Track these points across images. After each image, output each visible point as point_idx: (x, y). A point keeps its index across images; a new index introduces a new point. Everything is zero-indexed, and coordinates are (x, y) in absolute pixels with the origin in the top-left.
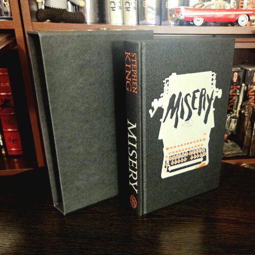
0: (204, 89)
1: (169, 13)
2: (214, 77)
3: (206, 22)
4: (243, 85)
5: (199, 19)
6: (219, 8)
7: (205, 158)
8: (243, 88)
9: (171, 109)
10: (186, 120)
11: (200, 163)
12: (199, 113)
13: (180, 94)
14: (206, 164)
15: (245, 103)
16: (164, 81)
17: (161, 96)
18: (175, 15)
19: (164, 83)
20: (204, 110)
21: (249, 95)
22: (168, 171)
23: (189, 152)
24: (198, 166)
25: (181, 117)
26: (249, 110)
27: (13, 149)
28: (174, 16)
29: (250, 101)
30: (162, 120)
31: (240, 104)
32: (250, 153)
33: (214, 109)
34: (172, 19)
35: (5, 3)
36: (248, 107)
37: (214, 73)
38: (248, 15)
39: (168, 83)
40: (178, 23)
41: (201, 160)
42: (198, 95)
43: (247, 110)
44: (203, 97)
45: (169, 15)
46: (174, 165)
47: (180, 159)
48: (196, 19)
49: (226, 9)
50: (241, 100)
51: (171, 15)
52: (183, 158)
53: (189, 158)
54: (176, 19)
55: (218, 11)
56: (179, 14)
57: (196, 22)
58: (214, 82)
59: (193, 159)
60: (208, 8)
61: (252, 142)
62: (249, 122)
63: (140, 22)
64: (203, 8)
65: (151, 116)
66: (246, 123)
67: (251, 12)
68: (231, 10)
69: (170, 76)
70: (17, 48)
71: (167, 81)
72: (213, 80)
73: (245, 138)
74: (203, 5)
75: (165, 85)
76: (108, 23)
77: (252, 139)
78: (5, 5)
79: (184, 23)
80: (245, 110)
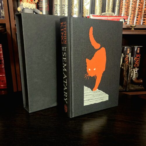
4: (122, 54)
8: (122, 56)
15: (124, 64)
21: (125, 60)
26: (126, 67)
27: (2, 86)
29: (126, 63)
31: (121, 64)
32: (127, 89)
35: (2, 12)
36: (125, 65)
38: (124, 19)
43: (125, 67)
49: (113, 16)
50: (121, 62)
55: (109, 17)
60: (104, 15)
61: (128, 83)
62: (126, 73)
64: (101, 15)
66: (124, 73)
67: (126, 18)
68: (116, 16)
70: (7, 33)
73: (124, 81)
74: (102, 14)
77: (128, 82)
78: (2, 13)
80: (123, 67)
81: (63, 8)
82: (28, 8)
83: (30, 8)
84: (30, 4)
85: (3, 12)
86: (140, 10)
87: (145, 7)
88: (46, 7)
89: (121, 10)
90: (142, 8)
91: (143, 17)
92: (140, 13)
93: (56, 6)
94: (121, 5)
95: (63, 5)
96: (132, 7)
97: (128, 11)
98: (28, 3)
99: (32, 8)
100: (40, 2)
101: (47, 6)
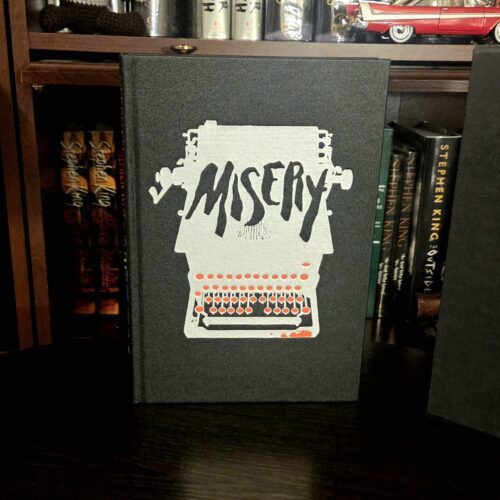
0: (298, 164)
1: (333, 16)
2: (327, 140)
3: (419, 35)
5: (401, 28)
6: (449, 5)
7: (307, 321)
9: (206, 195)
10: (248, 224)
11: (294, 327)
12: (286, 215)
13: (229, 167)
14: (314, 335)
16: (184, 135)
17: (179, 163)
18: (347, 21)
19: (186, 138)
20: (301, 209)
22: (201, 324)
23: (258, 295)
24: (288, 334)
25: (232, 214)
28: (344, 22)
30: (182, 213)
33: (330, 213)
34: (341, 30)
37: (325, 132)
39: (195, 139)
40: (354, 39)
41: (297, 321)
42: (279, 174)
44: (295, 182)
45: (333, 20)
46: (218, 315)
47: (235, 306)
48: (395, 28)
49: (466, 6)
51: (338, 21)
52: (244, 306)
53: (258, 310)
54: (348, 29)
55: (447, 11)
56: (356, 16)
57: (394, 35)
58: (328, 151)
59: (273, 315)
63: (267, 37)
64: (413, 4)
65: (156, 201)
68: (478, 8)
69: (201, 127)
71: (193, 135)
72: (322, 145)
75: (187, 142)
76: (196, 37)
79: (368, 38)
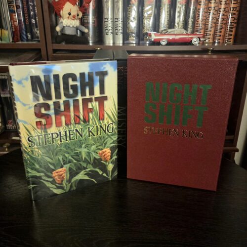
38: (199, 38)
48: (162, 41)
56: (150, 37)
63: (125, 42)
64: (167, 33)
67: (201, 36)
68: (187, 34)
76: (104, 43)
78: (36, 32)
81: (116, 23)
82: (69, 26)
83: (71, 26)
84: (72, 21)
85: (38, 32)
86: (224, 22)
87: (231, 17)
88: (93, 21)
89: (196, 23)
90: (228, 19)
91: (228, 31)
92: (224, 26)
93: (106, 20)
94: (197, 15)
95: (116, 19)
96: (213, 18)
97: (207, 23)
98: (69, 20)
99: (75, 26)
100: (85, 16)
101: (95, 21)
